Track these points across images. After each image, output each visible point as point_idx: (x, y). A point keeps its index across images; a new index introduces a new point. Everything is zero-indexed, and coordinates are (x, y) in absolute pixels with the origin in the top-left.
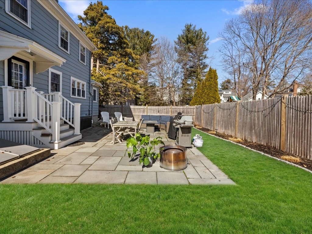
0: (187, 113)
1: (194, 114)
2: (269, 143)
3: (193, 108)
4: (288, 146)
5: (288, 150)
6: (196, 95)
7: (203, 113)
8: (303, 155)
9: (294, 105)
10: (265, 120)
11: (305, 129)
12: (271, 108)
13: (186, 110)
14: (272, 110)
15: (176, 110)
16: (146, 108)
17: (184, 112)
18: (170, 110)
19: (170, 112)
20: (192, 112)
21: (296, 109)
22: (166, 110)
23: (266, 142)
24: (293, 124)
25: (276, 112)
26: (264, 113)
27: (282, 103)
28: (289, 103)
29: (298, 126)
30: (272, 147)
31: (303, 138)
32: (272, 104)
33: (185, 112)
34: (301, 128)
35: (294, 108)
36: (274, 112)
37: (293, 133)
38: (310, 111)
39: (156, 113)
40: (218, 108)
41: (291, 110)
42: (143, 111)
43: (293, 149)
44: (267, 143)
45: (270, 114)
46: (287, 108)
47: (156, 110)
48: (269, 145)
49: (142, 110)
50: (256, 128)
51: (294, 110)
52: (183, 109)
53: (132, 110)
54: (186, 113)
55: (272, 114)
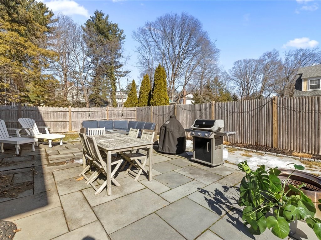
0: (127, 116)
1: (134, 116)
2: (259, 142)
3: (134, 110)
4: (281, 143)
5: (281, 147)
6: (131, 95)
7: (153, 115)
8: (298, 149)
9: (287, 105)
10: (252, 120)
11: (299, 127)
12: (259, 109)
13: (126, 113)
14: (260, 110)
15: (114, 112)
16: (68, 110)
17: (123, 114)
18: (106, 112)
19: (106, 116)
20: (133, 115)
21: (289, 108)
22: (100, 113)
23: (255, 141)
24: (287, 123)
25: (266, 112)
26: (250, 114)
27: (273, 103)
28: (281, 104)
29: (292, 125)
30: (262, 145)
31: (298, 135)
32: (261, 104)
33: (125, 114)
34: (295, 126)
35: (287, 108)
36: (263, 112)
37: (287, 131)
38: (304, 111)
39: (86, 118)
40: (181, 109)
41: (284, 110)
42: (64, 115)
43: (287, 145)
44: (256, 143)
45: (259, 114)
46: (279, 108)
47: (85, 113)
48: (259, 144)
49: (60, 113)
50: (241, 129)
51: (287, 110)
52: (123, 111)
53: (42, 113)
54: (125, 116)
55: (261, 114)
